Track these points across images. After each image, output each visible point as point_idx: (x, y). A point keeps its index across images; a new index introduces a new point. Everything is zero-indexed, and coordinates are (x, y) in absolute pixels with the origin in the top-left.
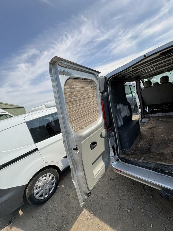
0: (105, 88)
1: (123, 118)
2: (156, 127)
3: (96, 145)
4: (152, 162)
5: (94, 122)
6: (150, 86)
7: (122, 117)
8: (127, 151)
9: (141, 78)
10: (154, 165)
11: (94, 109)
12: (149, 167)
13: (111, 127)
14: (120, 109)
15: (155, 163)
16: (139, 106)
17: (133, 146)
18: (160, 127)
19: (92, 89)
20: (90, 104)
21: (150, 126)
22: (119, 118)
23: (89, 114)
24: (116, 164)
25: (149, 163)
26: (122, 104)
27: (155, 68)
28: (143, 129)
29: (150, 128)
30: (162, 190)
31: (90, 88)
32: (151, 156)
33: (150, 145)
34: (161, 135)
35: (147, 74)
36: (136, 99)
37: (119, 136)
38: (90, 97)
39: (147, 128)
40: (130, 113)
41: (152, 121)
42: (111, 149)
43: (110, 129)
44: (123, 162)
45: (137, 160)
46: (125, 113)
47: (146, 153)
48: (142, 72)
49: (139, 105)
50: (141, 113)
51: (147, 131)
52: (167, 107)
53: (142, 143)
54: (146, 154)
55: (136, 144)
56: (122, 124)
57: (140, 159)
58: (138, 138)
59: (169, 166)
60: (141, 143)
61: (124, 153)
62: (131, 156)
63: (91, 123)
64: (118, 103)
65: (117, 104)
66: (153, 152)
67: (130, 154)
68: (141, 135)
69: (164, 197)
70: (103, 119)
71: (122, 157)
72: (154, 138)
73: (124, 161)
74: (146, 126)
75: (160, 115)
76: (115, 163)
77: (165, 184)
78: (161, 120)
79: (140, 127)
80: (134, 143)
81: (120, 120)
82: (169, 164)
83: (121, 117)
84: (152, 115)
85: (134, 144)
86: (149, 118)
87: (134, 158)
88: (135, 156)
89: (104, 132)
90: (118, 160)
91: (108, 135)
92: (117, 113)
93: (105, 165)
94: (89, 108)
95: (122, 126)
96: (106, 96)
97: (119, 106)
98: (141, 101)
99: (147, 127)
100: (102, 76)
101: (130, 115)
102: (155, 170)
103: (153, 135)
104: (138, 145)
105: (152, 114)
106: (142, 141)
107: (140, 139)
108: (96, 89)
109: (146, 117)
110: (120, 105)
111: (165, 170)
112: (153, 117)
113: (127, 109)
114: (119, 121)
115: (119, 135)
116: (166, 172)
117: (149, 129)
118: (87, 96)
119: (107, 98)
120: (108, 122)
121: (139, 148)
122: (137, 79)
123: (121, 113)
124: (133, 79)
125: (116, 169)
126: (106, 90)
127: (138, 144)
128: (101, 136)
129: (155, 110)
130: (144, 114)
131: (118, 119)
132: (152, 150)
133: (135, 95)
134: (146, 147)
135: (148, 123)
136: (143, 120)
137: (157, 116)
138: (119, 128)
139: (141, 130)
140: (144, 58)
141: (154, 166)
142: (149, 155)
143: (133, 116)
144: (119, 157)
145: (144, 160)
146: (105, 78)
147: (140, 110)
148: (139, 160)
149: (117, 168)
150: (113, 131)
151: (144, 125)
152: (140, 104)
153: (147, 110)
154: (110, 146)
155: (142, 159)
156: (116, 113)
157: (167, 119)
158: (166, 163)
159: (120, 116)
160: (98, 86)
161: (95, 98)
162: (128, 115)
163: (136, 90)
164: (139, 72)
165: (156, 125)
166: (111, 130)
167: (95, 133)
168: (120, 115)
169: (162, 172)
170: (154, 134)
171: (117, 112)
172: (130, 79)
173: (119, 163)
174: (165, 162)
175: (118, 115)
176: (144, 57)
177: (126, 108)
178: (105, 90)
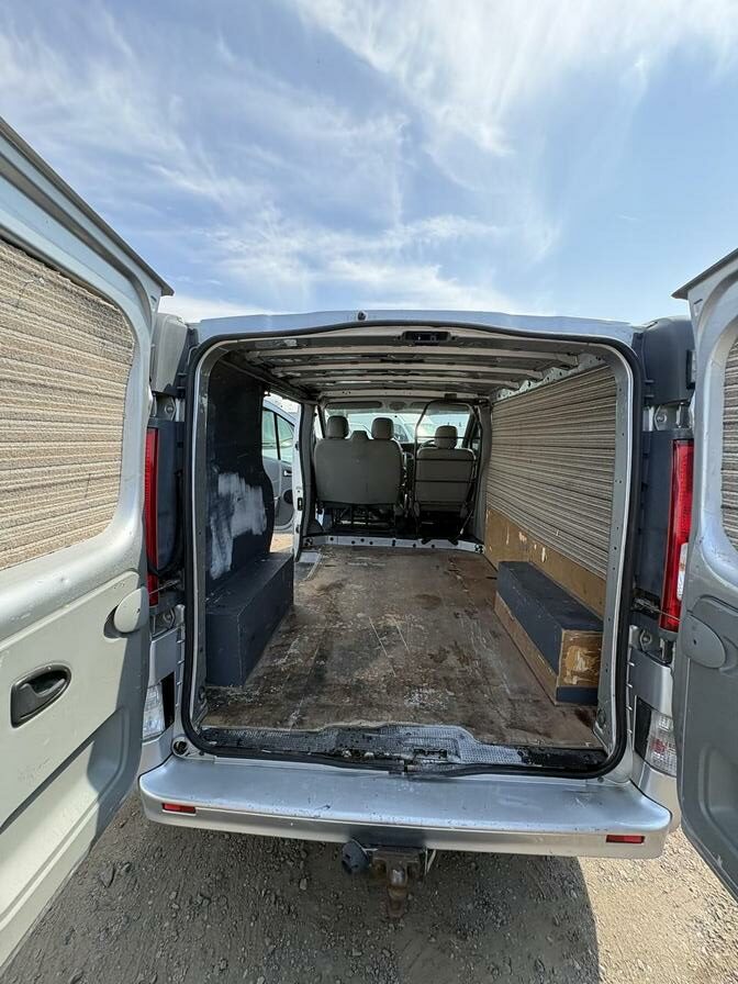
0: (178, 378)
1: (235, 540)
2: (343, 583)
3: (57, 691)
4: (326, 725)
5: (79, 538)
6: (343, 438)
7: (233, 535)
8: (233, 691)
9: (320, 401)
10: (333, 736)
11: (91, 469)
12: (315, 750)
13: (174, 579)
14: (229, 497)
15: (335, 727)
16: (299, 499)
17: (260, 665)
18: (356, 587)
19: (107, 355)
20: (74, 431)
21: (326, 578)
22: (219, 537)
23: (50, 486)
24: (166, 778)
25: (316, 733)
26: (240, 476)
27: (367, 380)
28: (304, 590)
29: (326, 589)
30: (350, 842)
31: (94, 342)
32: (324, 700)
33: (323, 656)
34: (359, 615)
35: (339, 393)
36: (289, 472)
37: (210, 623)
38: (81, 392)
39: (316, 587)
40: (265, 521)
41: (332, 562)
42: (154, 696)
43: (170, 589)
44: (207, 756)
45: (270, 731)
46: (247, 518)
47: (307, 691)
48: (328, 376)
49: (298, 494)
50: (300, 530)
51: (316, 600)
52: (375, 518)
53: (296, 651)
54: (307, 694)
55: (273, 657)
56: (225, 567)
57: (283, 722)
58: (282, 628)
59: (377, 730)
60: (291, 651)
61: (216, 704)
62: (246, 717)
63: (50, 549)
64: (226, 469)
65: (220, 472)
66: (330, 682)
67: (243, 708)
68: (294, 615)
69: (354, 870)
70: (137, 531)
71: (205, 728)
72: (337, 626)
73: (212, 751)
74: (312, 578)
75: (358, 541)
76: (163, 770)
77: (362, 811)
78: (360, 561)
79: (295, 584)
80: (267, 650)
81: (222, 547)
82: (378, 720)
83: (226, 535)
84: (334, 542)
85: (264, 657)
86: (324, 549)
87: (259, 722)
88: (267, 713)
89: (131, 603)
90: (181, 748)
91: (151, 618)
92: (215, 514)
93: (96, 807)
94: (58, 452)
95: (225, 575)
96: (177, 419)
97: (230, 482)
98: (308, 483)
99: (316, 583)
100: (178, 319)
101: (264, 529)
102: (333, 757)
103: (334, 613)
104: (280, 662)
105: (335, 537)
106: (296, 640)
107: (290, 631)
108: (129, 362)
109: (315, 547)
110: (234, 478)
111: (365, 752)
112: (338, 548)
113: (257, 504)
114: (215, 550)
115: (207, 616)
116: (368, 758)
117: (323, 592)
118: (60, 376)
119: (182, 429)
120: (163, 551)
121: (282, 674)
122: (308, 396)
123: (232, 514)
124: (297, 390)
125: (164, 805)
126: (184, 391)
127: (280, 657)
128: (110, 629)
129: (344, 522)
130: (309, 535)
131: (215, 541)
132: (327, 675)
133: (291, 456)
134: (310, 664)
135: (319, 568)
136: (305, 558)
137: (348, 547)
138: (211, 585)
139: (296, 597)
140: (357, 320)
141: (330, 742)
142: (316, 700)
143: (274, 536)
144: (189, 733)
145: (300, 722)
146: (191, 333)
147: (298, 516)
148: (282, 726)
149: (164, 800)
150: (185, 597)
151: (305, 574)
152: (302, 491)
153: (320, 518)
154: (151, 681)
155: (291, 723)
156: (210, 514)
157: (375, 560)
158: (371, 720)
159: (225, 530)
160: (146, 354)
161: (118, 407)
162: (256, 531)
163: (296, 439)
164: (324, 371)
165: (345, 576)
166: (172, 595)
167: (69, 608)
168: (224, 524)
169: (358, 760)
170: (337, 612)
171: (216, 507)
172: (286, 388)
173: (182, 765)
174: (367, 719)
175: (216, 521)
176: (360, 318)
177: (254, 497)
178: (181, 390)
